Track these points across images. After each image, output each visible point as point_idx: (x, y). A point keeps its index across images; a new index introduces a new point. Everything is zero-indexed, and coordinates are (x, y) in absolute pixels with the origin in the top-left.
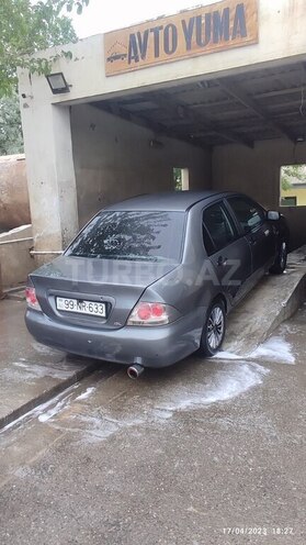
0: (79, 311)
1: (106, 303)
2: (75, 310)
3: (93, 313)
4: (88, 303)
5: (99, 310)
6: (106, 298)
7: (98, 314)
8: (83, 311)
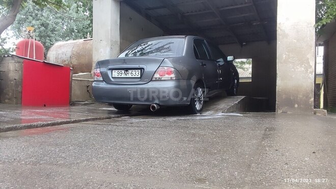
0: (125, 76)
1: (141, 69)
2: (123, 76)
3: (133, 76)
4: (130, 71)
5: (137, 74)
6: (141, 66)
7: (136, 76)
8: (128, 76)
